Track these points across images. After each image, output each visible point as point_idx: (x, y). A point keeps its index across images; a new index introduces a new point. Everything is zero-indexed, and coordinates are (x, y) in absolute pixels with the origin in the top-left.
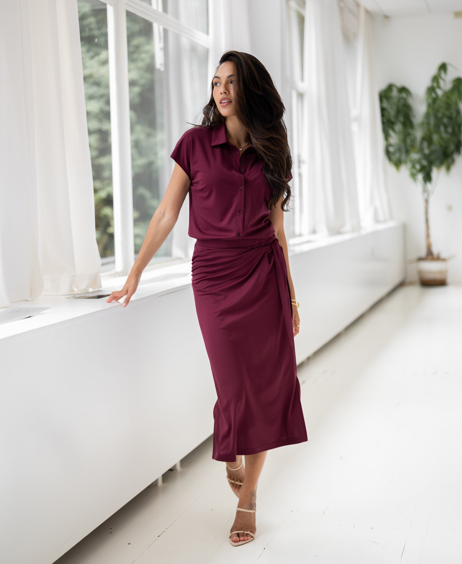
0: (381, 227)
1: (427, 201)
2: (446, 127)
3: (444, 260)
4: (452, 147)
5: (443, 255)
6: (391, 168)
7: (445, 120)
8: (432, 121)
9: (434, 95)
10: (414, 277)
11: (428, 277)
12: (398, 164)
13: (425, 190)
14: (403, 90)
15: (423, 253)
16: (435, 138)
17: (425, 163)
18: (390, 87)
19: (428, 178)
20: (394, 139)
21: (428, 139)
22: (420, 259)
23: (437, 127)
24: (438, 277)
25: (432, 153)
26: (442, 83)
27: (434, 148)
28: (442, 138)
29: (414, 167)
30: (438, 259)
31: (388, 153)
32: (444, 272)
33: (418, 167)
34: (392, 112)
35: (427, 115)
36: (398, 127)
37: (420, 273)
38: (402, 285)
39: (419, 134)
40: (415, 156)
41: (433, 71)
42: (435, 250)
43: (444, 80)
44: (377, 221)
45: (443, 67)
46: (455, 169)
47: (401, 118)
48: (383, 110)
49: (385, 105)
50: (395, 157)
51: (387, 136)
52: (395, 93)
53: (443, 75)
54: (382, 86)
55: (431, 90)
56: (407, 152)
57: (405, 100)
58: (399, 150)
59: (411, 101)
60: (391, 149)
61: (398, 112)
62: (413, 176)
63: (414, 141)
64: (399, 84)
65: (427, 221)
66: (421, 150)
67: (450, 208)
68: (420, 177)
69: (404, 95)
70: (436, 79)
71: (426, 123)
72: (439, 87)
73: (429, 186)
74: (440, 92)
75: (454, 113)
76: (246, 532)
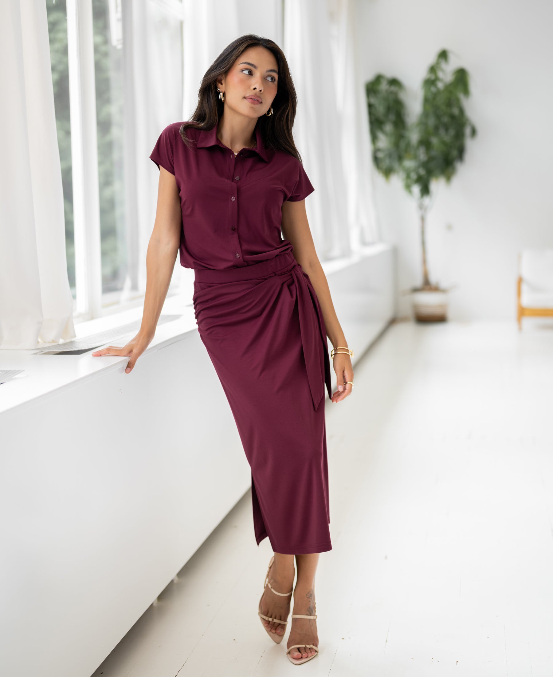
0: (370, 251)
1: (423, 219)
2: (447, 129)
3: (444, 291)
4: (455, 153)
5: (443, 284)
6: (380, 178)
7: (446, 119)
8: (432, 122)
9: (433, 89)
10: (408, 311)
11: (426, 311)
12: (387, 172)
13: (421, 207)
14: (394, 82)
15: (419, 282)
16: (435, 141)
17: (422, 172)
18: (378, 79)
19: (425, 190)
20: (384, 142)
21: (425, 143)
22: (416, 290)
23: (436, 128)
24: (436, 311)
25: (431, 159)
26: (440, 75)
27: (434, 153)
28: (444, 143)
29: (408, 177)
30: (436, 289)
31: (376, 160)
32: (443, 306)
33: (414, 176)
34: (381, 109)
35: (425, 114)
36: (389, 128)
37: (415, 307)
38: (393, 322)
39: (414, 137)
40: (409, 163)
41: (431, 58)
42: (434, 279)
43: (443, 71)
44: (364, 243)
45: (443, 55)
46: (456, 180)
47: (392, 117)
48: (370, 106)
49: (373, 101)
50: (386, 163)
51: (374, 138)
52: (384, 86)
53: (443, 65)
54: (369, 76)
55: (430, 83)
56: (400, 159)
57: (395, 94)
58: (390, 156)
59: (402, 96)
60: (380, 155)
61: (389, 109)
62: (408, 187)
63: (408, 145)
64: (389, 74)
65: (423, 243)
66: (415, 157)
67: (449, 227)
68: (416, 189)
69: (393, 88)
70: (433, 69)
71: (423, 122)
72: (437, 79)
73: (427, 200)
74: (440, 85)
75: (456, 111)
76: (308, 646)
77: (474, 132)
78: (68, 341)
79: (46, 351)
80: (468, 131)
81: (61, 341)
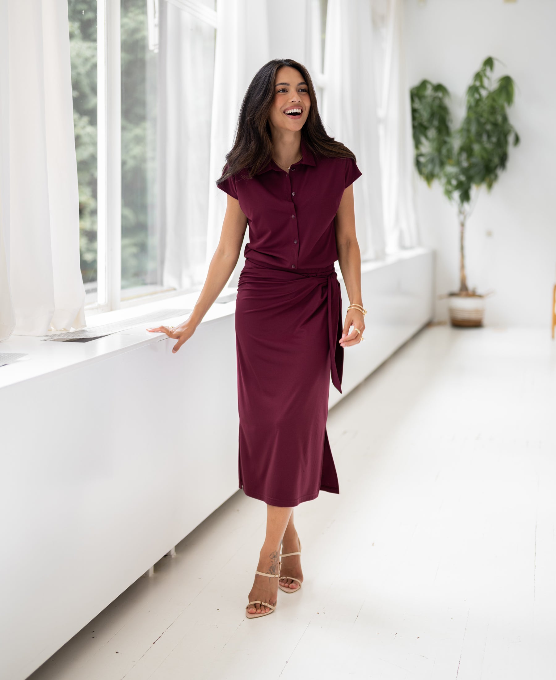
0: (407, 254)
1: (463, 225)
2: (489, 137)
3: (480, 296)
4: (496, 160)
5: (480, 291)
6: (421, 183)
7: (489, 127)
8: (474, 128)
9: (477, 96)
10: (445, 316)
11: (461, 316)
12: (430, 178)
13: (461, 212)
14: (439, 88)
15: (456, 287)
16: (476, 147)
17: (463, 178)
18: (424, 84)
19: (465, 197)
20: (427, 147)
21: (467, 149)
22: (452, 295)
23: (479, 135)
24: (473, 316)
25: (471, 166)
26: (486, 82)
27: (474, 160)
28: (484, 149)
29: (449, 182)
30: (473, 295)
31: (418, 164)
32: (479, 311)
33: (454, 182)
34: (425, 115)
35: (468, 121)
36: (432, 133)
37: (451, 311)
38: (429, 325)
39: (456, 143)
40: (451, 169)
41: (477, 66)
42: (471, 284)
43: (488, 78)
44: (403, 247)
45: (489, 62)
46: (497, 186)
47: (436, 123)
48: (414, 111)
49: (417, 105)
50: (427, 169)
51: (417, 143)
52: (429, 92)
53: (488, 72)
54: (415, 82)
55: (473, 90)
56: (442, 164)
57: (441, 99)
58: (432, 161)
59: (447, 102)
60: (422, 160)
61: (432, 115)
62: (448, 193)
63: (450, 151)
64: (435, 81)
65: (462, 248)
66: (458, 163)
67: (489, 234)
68: (456, 195)
69: (440, 94)
70: (479, 76)
71: (466, 130)
72: (482, 86)
73: (466, 206)
74: (484, 93)
75: (499, 119)
76: (263, 604)
77: (517, 140)
78: (79, 329)
79: (56, 338)
80: (511, 139)
81: (72, 330)
